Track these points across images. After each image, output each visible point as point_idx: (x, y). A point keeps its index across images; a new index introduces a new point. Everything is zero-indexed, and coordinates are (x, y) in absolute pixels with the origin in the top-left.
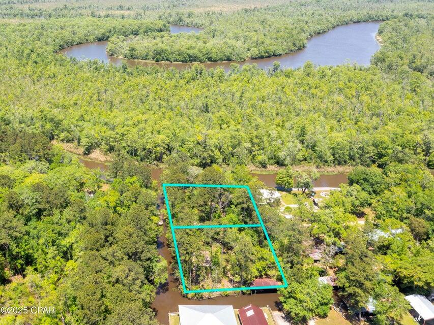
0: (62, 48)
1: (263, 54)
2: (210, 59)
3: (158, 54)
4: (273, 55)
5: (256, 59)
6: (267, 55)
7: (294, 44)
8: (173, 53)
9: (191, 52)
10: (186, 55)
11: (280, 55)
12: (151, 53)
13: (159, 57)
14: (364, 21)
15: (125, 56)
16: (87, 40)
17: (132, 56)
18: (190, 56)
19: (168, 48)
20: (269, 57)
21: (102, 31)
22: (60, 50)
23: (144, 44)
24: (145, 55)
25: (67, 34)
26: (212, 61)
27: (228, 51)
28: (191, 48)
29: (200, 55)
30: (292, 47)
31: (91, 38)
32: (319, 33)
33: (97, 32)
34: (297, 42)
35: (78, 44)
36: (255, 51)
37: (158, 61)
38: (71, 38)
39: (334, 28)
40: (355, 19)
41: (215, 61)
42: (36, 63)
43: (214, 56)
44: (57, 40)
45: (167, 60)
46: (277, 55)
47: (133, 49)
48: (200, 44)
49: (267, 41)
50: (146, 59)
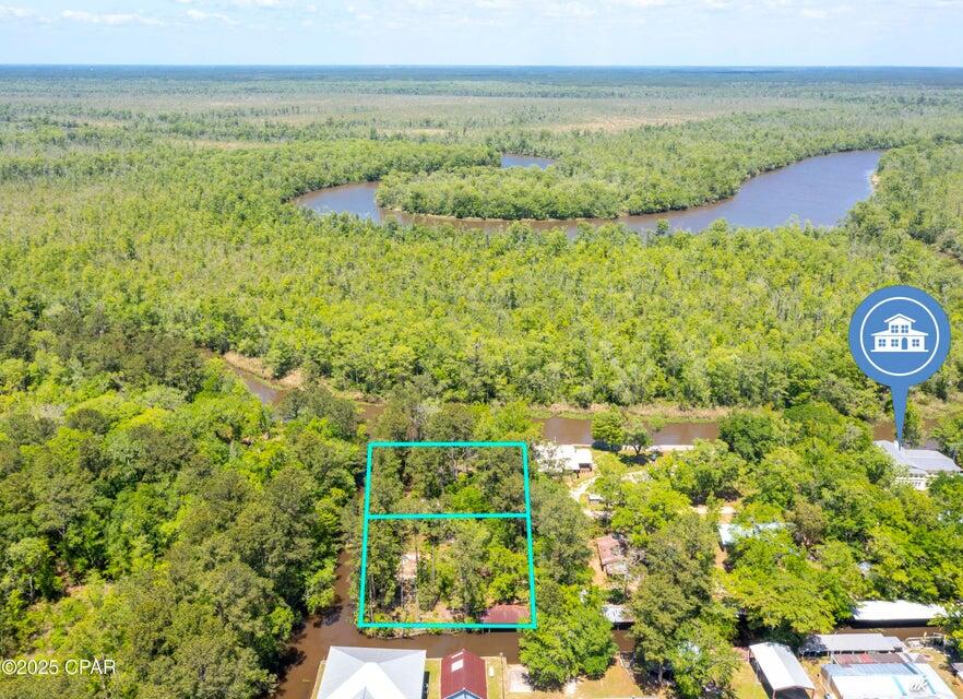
0: (300, 192)
1: (652, 206)
2: (553, 214)
3: (461, 204)
4: (672, 209)
5: (638, 214)
6: (658, 207)
7: (712, 189)
8: (487, 203)
9: (520, 202)
10: (510, 206)
11: (684, 208)
12: (450, 203)
13: (464, 208)
14: (860, 149)
15: (406, 208)
16: (348, 179)
17: (417, 206)
18: (517, 209)
19: (481, 194)
20: (663, 211)
21: (376, 163)
22: (296, 196)
23: (439, 187)
24: (439, 205)
25: (311, 170)
26: (557, 218)
27: (586, 200)
28: (523, 194)
29: (536, 208)
30: (709, 195)
31: (356, 176)
32: (768, 170)
33: (365, 165)
34: (717, 186)
35: (330, 186)
36: (636, 202)
37: (461, 217)
38: (317, 176)
39: (799, 160)
40: (842, 145)
41: (563, 218)
42: (243, 218)
43: (561, 209)
44: (291, 180)
45: (477, 215)
46: (678, 209)
47: (418, 196)
48: (539, 187)
49: (663, 184)
50: (440, 213)
